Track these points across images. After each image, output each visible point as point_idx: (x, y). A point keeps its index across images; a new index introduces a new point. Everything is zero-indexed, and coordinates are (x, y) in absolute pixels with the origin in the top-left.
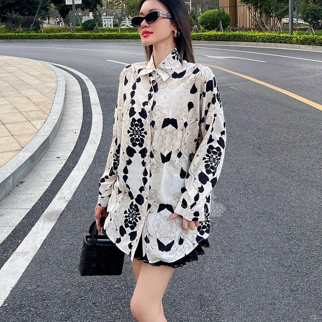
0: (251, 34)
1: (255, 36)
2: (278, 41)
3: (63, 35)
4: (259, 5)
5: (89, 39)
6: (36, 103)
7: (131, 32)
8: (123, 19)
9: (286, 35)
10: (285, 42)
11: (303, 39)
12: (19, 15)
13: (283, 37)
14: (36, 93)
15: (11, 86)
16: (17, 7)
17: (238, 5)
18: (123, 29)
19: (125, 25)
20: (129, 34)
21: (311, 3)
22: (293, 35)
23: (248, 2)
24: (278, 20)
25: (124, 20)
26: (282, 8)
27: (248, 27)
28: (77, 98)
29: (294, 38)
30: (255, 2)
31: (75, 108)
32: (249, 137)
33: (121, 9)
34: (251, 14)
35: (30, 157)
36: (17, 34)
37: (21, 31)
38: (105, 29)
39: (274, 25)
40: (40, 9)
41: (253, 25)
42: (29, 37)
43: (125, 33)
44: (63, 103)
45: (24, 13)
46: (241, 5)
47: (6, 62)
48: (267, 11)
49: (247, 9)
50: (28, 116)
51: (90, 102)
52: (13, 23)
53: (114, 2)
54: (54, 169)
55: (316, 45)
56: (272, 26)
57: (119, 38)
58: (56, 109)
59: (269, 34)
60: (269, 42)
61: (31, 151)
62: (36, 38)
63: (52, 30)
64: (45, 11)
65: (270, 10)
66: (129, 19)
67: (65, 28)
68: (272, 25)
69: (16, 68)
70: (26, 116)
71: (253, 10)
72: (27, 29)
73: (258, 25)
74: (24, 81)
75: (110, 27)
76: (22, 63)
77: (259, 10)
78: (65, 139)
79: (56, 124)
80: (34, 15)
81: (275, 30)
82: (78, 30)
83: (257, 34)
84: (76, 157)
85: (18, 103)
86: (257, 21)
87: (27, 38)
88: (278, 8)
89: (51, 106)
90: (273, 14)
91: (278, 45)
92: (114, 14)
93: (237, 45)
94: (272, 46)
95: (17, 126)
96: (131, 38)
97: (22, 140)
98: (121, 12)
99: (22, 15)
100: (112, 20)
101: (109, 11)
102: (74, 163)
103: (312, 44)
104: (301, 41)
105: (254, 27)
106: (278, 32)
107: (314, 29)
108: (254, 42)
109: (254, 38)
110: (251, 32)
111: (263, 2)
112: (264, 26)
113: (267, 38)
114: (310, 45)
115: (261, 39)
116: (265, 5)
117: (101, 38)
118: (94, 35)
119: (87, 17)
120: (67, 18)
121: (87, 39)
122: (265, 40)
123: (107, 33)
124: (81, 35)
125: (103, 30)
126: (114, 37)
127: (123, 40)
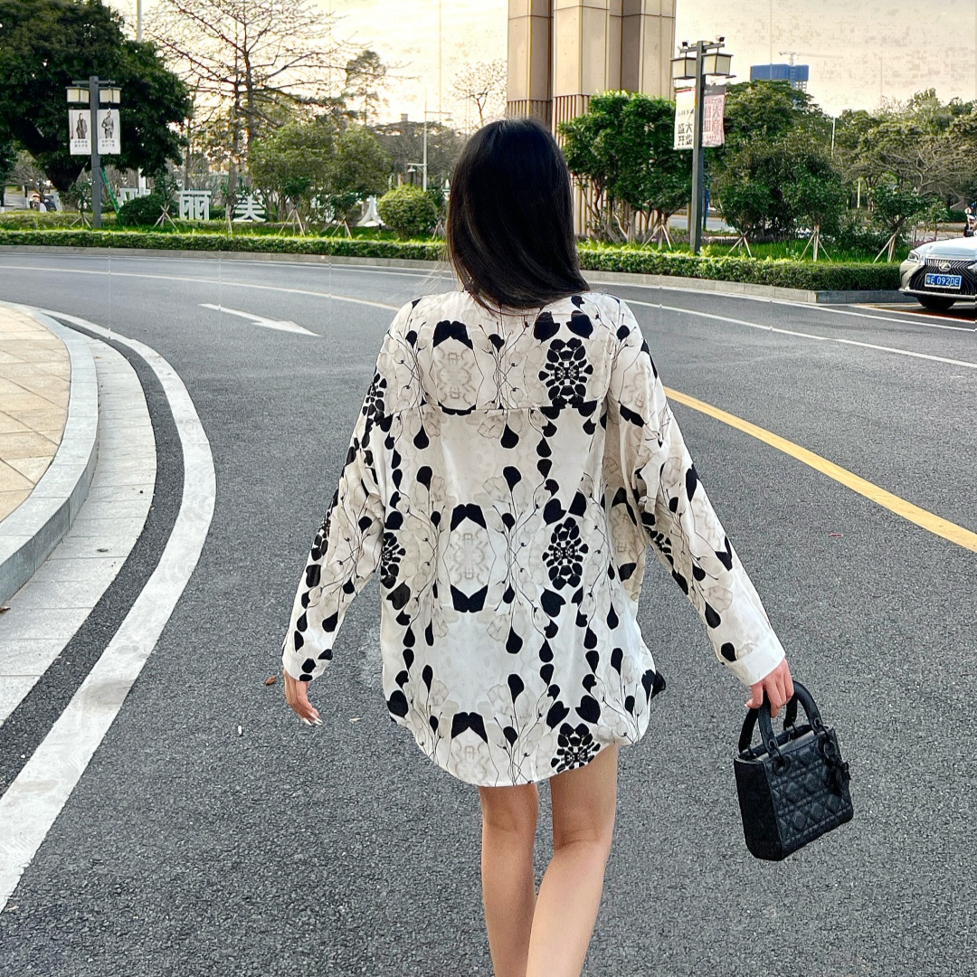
0: (585, 251)
1: (595, 256)
2: (658, 270)
3: (60, 234)
4: (606, 178)
7: (261, 234)
9: (682, 254)
11: (723, 265)
13: (673, 259)
18: (239, 225)
19: (244, 214)
20: (257, 237)
22: (699, 255)
24: (659, 217)
25: (243, 201)
29: (701, 262)
30: (598, 170)
34: (587, 198)
38: (186, 223)
39: (646, 231)
44: (95, 415)
48: (629, 193)
55: (753, 282)
56: (638, 233)
57: (228, 247)
58: (79, 430)
59: (634, 252)
60: (633, 272)
65: (635, 193)
66: (255, 199)
68: (638, 229)
73: (603, 228)
75: (199, 217)
77: (605, 193)
78: (115, 507)
79: (86, 469)
81: (651, 243)
82: (106, 224)
83: (602, 250)
86: (600, 218)
89: (63, 422)
90: (644, 202)
92: (207, 184)
94: (643, 281)
100: (206, 200)
103: (744, 279)
104: (719, 271)
105: (592, 233)
106: (660, 247)
107: (749, 242)
108: (592, 269)
109: (592, 261)
110: (587, 244)
111: (617, 171)
112: (619, 233)
113: (628, 260)
114: (738, 281)
115: (610, 263)
116: (624, 180)
117: (177, 247)
118: (158, 239)
119: (132, 190)
120: (72, 190)
121: (134, 247)
122: (620, 266)
123: (194, 234)
124: (118, 237)
125: (184, 227)
126: (214, 245)
127: (240, 254)
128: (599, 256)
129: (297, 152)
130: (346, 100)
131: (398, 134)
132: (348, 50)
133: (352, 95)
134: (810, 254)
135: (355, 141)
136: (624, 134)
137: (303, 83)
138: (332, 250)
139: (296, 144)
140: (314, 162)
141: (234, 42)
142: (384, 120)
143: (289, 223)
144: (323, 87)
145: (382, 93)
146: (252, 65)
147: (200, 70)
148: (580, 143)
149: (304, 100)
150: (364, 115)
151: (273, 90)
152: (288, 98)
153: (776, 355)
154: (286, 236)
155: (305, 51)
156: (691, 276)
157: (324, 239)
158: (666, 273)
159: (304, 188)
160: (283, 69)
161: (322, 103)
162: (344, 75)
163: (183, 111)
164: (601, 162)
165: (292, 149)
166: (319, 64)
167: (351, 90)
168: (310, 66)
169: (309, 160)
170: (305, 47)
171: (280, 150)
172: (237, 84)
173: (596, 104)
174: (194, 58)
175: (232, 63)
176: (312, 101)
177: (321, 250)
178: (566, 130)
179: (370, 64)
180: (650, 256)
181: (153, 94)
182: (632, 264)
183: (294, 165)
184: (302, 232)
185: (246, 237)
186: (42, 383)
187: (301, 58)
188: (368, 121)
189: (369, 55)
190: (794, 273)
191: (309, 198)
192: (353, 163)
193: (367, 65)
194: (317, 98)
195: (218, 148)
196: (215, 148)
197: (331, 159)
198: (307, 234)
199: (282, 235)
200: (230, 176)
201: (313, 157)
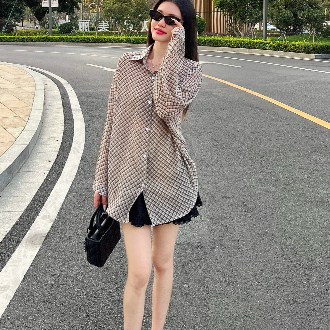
0: (225, 40)
1: (230, 42)
3: (39, 37)
4: (233, 11)
5: (66, 42)
6: (12, 109)
7: (107, 36)
9: (260, 40)
10: (259, 48)
13: (257, 42)
17: (212, 11)
18: (100, 32)
19: (101, 28)
20: (106, 37)
21: (284, 10)
22: (266, 41)
23: (223, 8)
25: (101, 23)
26: (257, 14)
27: (222, 32)
28: (57, 103)
29: (267, 43)
30: (230, 8)
35: (8, 168)
38: (81, 32)
39: (248, 31)
40: (13, 12)
41: (226, 31)
42: (1, 39)
44: (42, 109)
46: (215, 11)
48: (242, 17)
49: (221, 15)
51: (70, 108)
53: (89, 5)
54: (35, 181)
57: (96, 41)
58: (35, 115)
59: (244, 40)
61: (8, 162)
62: (9, 41)
63: (27, 33)
64: (19, 13)
65: (244, 16)
66: (105, 22)
67: (41, 31)
68: (245, 30)
71: (227, 15)
73: (232, 30)
75: (86, 30)
77: (233, 16)
78: (47, 147)
79: (36, 132)
80: (7, 17)
81: (250, 36)
82: (54, 33)
83: (232, 39)
86: (231, 27)
88: (252, 15)
89: (30, 112)
90: (247, 20)
92: (89, 17)
96: (108, 41)
100: (88, 24)
101: (84, 15)
102: (57, 175)
105: (228, 32)
106: (253, 38)
108: (229, 47)
109: (229, 44)
110: (226, 37)
111: (237, 8)
112: (238, 32)
113: (242, 43)
115: (236, 44)
116: (240, 11)
117: (78, 42)
118: (71, 38)
119: (63, 20)
120: (43, 21)
121: (64, 42)
122: (239, 46)
123: (84, 36)
124: (58, 38)
125: (80, 34)
126: (91, 40)
127: (100, 44)
138: (132, 41)
140: (126, 8)
143: (117, 31)
154: (116, 36)
157: (129, 37)
158: (255, 48)
159: (122, 18)
164: (231, 4)
165: (118, 3)
171: (114, 4)
177: (128, 41)
180: (249, 41)
182: (243, 45)
183: (119, 9)
184: (121, 35)
185: (102, 37)
191: (124, 22)
195: (93, 4)
196: (92, 4)
197: (131, 6)
198: (123, 35)
199: (114, 36)
200: (97, 14)
201: (125, 6)
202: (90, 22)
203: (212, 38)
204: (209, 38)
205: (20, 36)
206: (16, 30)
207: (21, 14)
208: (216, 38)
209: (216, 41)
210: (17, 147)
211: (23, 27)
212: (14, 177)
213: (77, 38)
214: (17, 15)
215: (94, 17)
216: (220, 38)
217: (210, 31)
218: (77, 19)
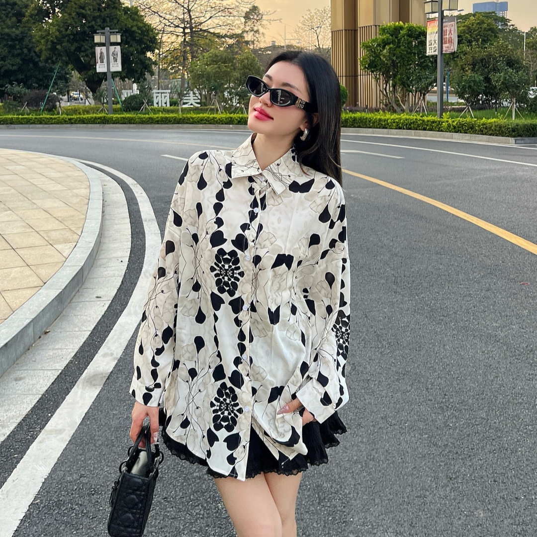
0: (378, 117)
1: (385, 120)
2: (420, 128)
3: (92, 117)
4: (391, 73)
5: (134, 124)
6: (60, 219)
7: (197, 114)
8: (186, 94)
9: (433, 118)
10: (431, 129)
11: (457, 124)
12: (23, 87)
13: (428, 121)
14: (58, 204)
15: (19, 194)
16: (20, 77)
17: (359, 74)
18: (185, 109)
19: (188, 103)
20: (194, 116)
21: (470, 71)
22: (442, 118)
23: (375, 69)
24: (421, 95)
26: (427, 78)
27: (374, 106)
28: (121, 211)
29: (444, 122)
30: (386, 69)
31: (118, 226)
32: (378, 267)
33: (180, 80)
34: (380, 86)
35: (57, 296)
36: (20, 116)
37: (26, 112)
38: (157, 108)
39: (415, 104)
40: (55, 79)
41: (381, 104)
42: (39, 120)
43: (189, 116)
44: (100, 218)
45: (31, 84)
46: (364, 74)
47: (9, 158)
48: (404, 82)
49: (373, 80)
50: (49, 237)
51: (140, 217)
52: (15, 99)
53: (169, 68)
54: (93, 313)
55: (475, 133)
56: (410, 105)
57: (179, 122)
58: (91, 227)
59: (408, 117)
60: (407, 129)
61: (58, 288)
62: (50, 123)
63: (75, 111)
64: (64, 81)
65: (408, 82)
66: (194, 93)
67: (96, 107)
68: (411, 103)
69: (25, 168)
70: (46, 238)
71: (381, 81)
72: (35, 108)
73: (390, 103)
74: (38, 187)
75: (164, 105)
76: (33, 159)
77: (391, 82)
78: (107, 271)
79: (93, 249)
80: (47, 87)
81: (417, 111)
82: (115, 111)
83: (389, 116)
84: (125, 296)
85: (32, 219)
86: (388, 98)
87: (36, 122)
88: (420, 79)
89: (83, 223)
90: (413, 87)
91: (421, 134)
92: (170, 86)
93: (358, 133)
94: (412, 135)
95: (33, 251)
96: (198, 122)
97: (44, 272)
98: (180, 83)
99: (28, 89)
100: (168, 95)
101: (162, 82)
102: (122, 305)
103: (470, 132)
104: (455, 127)
105: (384, 106)
106: (421, 115)
107: (472, 109)
109: (383, 123)
110: (379, 113)
111: (397, 69)
112: (399, 105)
113: (405, 122)
114: (467, 133)
115: (394, 124)
116: (401, 74)
117: (151, 123)
118: (141, 118)
119: (129, 91)
120: (98, 92)
121: (130, 123)
122: (399, 126)
123: (161, 115)
124: (121, 118)
125: (155, 111)
126: (172, 121)
127: (186, 125)
128: (387, 120)
129: (216, 66)
130: (245, 35)
131: (270, 53)
132: (244, 6)
133: (247, 32)
134: (510, 115)
135: (247, 58)
136: (401, 47)
137: (220, 26)
138: (236, 122)
139: (216, 61)
140: (225, 71)
141: (183, 4)
142: (262, 45)
143: (212, 107)
144: (231, 27)
145: (261, 30)
146: (193, 17)
147: (164, 21)
148: (375, 54)
149: (222, 36)
150: (253, 42)
151: (205, 31)
152: (212, 35)
153: (488, 174)
154: (211, 114)
155: (222, 8)
156: (439, 131)
157: (232, 115)
158: (425, 129)
159: (220, 86)
160: (210, 18)
161: (231, 37)
162: (243, 20)
163: (154, 45)
164: (387, 64)
165: (214, 64)
166: (229, 15)
167: (247, 29)
168: (224, 16)
169: (223, 70)
170: (221, 5)
171: (207, 65)
172: (184, 28)
173: (384, 30)
174: (161, 15)
175: (181, 17)
176: (226, 36)
177: (230, 121)
178: (366, 47)
179: (255, 13)
180: (416, 119)
181: (138, 37)
182: (406, 125)
183: (215, 73)
184: (219, 112)
186: (75, 200)
187: (219, 11)
188: (255, 46)
189: (255, 8)
190: (500, 127)
191: (223, 92)
192: (246, 71)
193: (254, 14)
194: (228, 34)
195: (175, 65)
196: (173, 65)
197: (235, 69)
198: (222, 113)
199: (208, 114)
200: (182, 81)
201: (225, 69)
202: (171, 92)
203: (358, 115)
204: (353, 115)
205: (66, 116)
206: (60, 106)
207: (67, 82)
208: (364, 115)
209: (364, 119)
210: (68, 269)
211: (69, 103)
212: (65, 308)
213: (150, 118)
214: (61, 84)
215: (176, 86)
216: (369, 116)
217: (356, 105)
218: (151, 89)
